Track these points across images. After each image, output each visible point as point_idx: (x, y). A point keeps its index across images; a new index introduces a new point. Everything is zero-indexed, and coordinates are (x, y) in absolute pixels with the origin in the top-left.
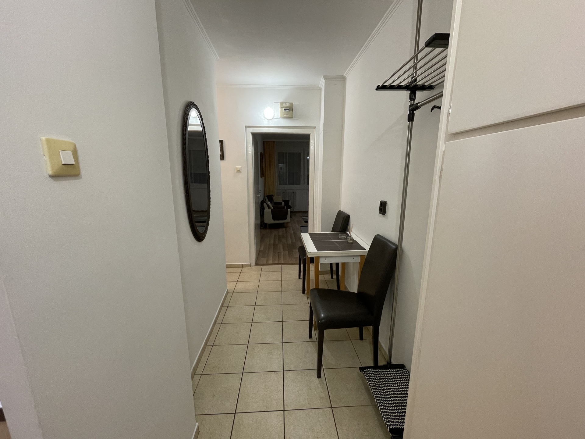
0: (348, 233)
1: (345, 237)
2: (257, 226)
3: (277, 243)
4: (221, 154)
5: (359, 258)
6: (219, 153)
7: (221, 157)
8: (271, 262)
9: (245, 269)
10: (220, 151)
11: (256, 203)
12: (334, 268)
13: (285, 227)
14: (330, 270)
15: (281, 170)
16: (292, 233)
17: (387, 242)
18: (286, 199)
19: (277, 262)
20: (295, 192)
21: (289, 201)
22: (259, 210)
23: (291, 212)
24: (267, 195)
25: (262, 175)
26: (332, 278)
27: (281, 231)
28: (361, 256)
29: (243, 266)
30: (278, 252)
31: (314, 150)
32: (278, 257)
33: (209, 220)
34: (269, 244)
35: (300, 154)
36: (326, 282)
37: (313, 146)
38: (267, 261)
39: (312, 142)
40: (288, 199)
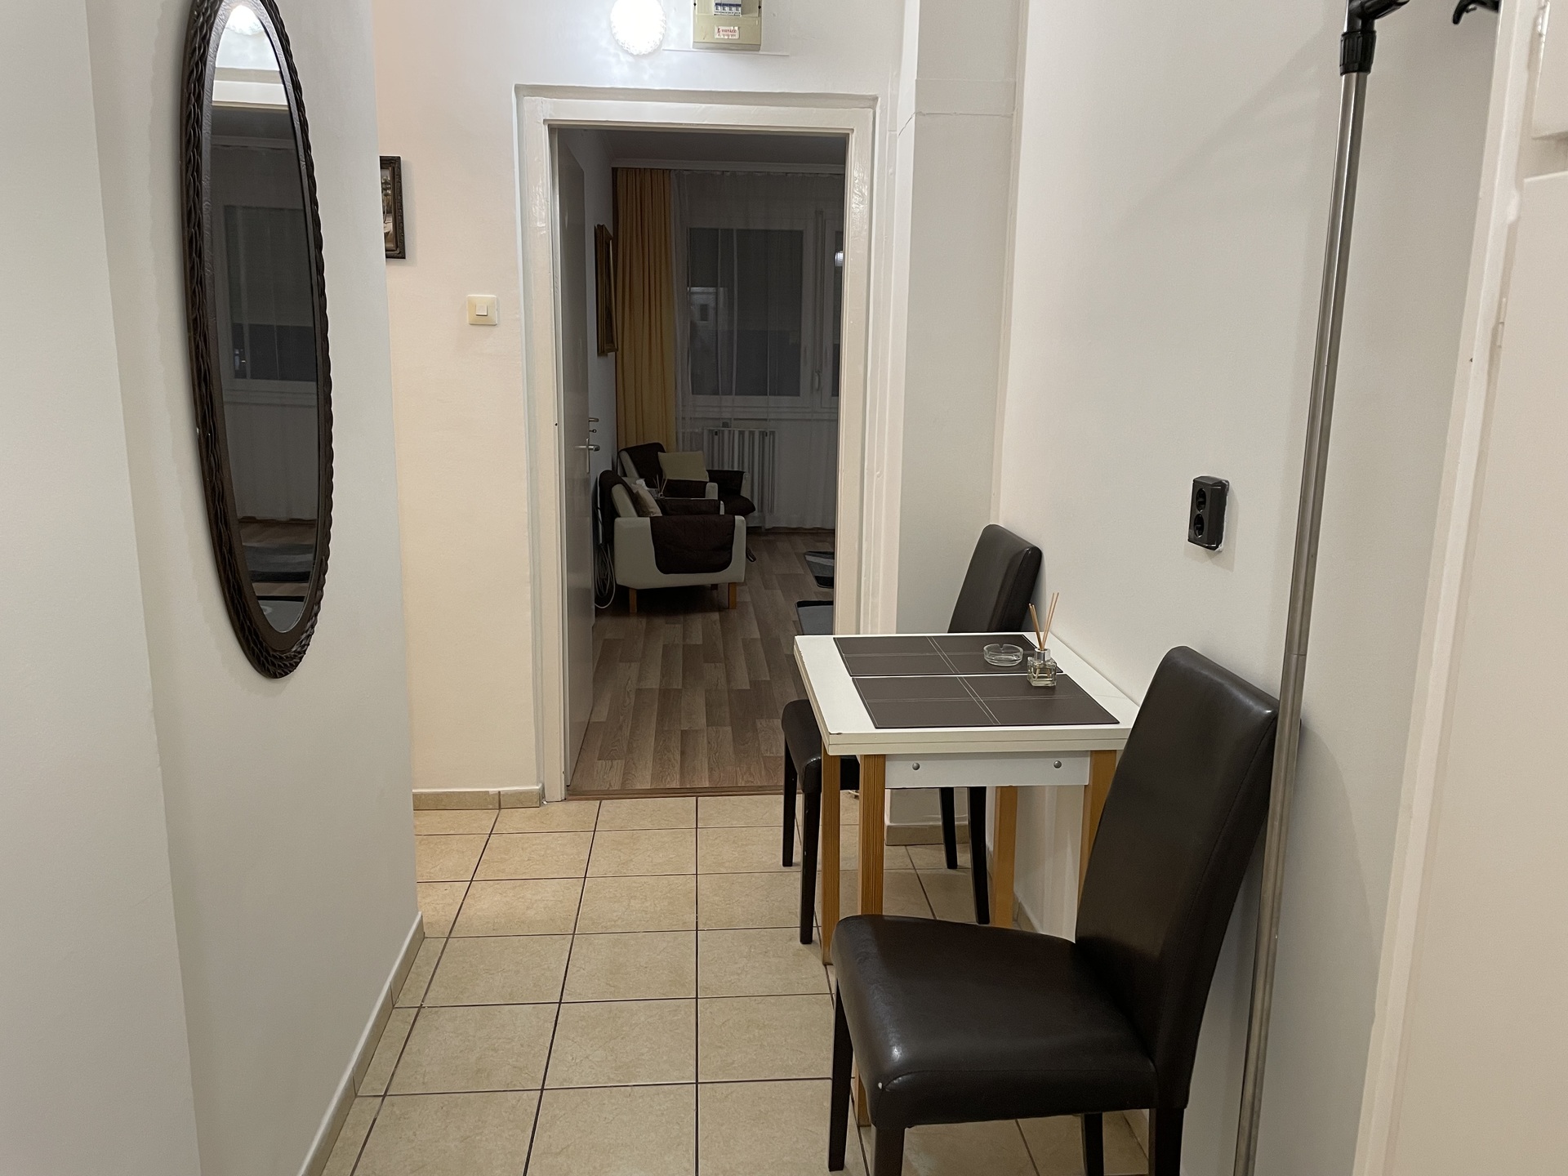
0: (1031, 636)
1: (1016, 658)
2: (574, 598)
3: (677, 684)
4: (390, 227)
5: (1087, 761)
6: (380, 226)
7: (391, 245)
8: (644, 782)
9: (514, 819)
10: (386, 212)
11: (572, 483)
12: (962, 816)
13: (720, 608)
14: (940, 823)
15: (704, 317)
16: (757, 635)
17: (1227, 685)
18: (726, 469)
19: (675, 784)
20: (773, 433)
21: (740, 474)
22: (589, 520)
23: (751, 531)
24: (632, 444)
25: (608, 342)
26: (952, 863)
27: (699, 627)
28: (1094, 754)
29: (500, 803)
30: (683, 732)
31: (866, 216)
32: (683, 753)
33: (323, 568)
34: (639, 691)
35: (796, 237)
36: (920, 884)
37: (863, 194)
38: (626, 774)
39: (856, 174)
40: (739, 466)
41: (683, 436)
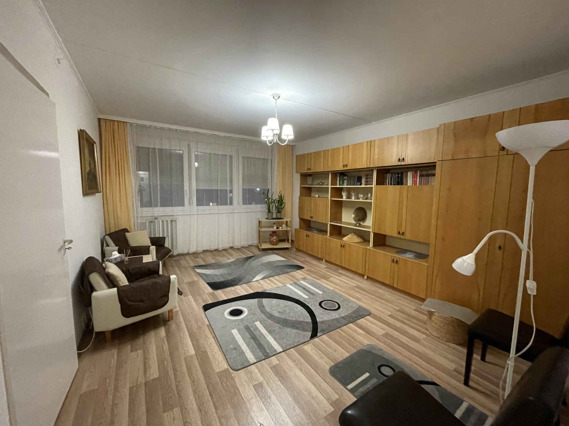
13: (164, 322)
15: (144, 181)
18: (157, 236)
21: (163, 239)
24: (112, 231)
40: (162, 235)
41: (137, 225)
